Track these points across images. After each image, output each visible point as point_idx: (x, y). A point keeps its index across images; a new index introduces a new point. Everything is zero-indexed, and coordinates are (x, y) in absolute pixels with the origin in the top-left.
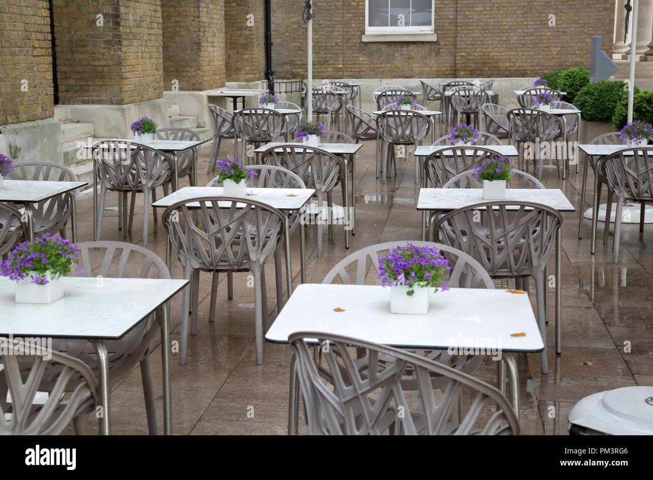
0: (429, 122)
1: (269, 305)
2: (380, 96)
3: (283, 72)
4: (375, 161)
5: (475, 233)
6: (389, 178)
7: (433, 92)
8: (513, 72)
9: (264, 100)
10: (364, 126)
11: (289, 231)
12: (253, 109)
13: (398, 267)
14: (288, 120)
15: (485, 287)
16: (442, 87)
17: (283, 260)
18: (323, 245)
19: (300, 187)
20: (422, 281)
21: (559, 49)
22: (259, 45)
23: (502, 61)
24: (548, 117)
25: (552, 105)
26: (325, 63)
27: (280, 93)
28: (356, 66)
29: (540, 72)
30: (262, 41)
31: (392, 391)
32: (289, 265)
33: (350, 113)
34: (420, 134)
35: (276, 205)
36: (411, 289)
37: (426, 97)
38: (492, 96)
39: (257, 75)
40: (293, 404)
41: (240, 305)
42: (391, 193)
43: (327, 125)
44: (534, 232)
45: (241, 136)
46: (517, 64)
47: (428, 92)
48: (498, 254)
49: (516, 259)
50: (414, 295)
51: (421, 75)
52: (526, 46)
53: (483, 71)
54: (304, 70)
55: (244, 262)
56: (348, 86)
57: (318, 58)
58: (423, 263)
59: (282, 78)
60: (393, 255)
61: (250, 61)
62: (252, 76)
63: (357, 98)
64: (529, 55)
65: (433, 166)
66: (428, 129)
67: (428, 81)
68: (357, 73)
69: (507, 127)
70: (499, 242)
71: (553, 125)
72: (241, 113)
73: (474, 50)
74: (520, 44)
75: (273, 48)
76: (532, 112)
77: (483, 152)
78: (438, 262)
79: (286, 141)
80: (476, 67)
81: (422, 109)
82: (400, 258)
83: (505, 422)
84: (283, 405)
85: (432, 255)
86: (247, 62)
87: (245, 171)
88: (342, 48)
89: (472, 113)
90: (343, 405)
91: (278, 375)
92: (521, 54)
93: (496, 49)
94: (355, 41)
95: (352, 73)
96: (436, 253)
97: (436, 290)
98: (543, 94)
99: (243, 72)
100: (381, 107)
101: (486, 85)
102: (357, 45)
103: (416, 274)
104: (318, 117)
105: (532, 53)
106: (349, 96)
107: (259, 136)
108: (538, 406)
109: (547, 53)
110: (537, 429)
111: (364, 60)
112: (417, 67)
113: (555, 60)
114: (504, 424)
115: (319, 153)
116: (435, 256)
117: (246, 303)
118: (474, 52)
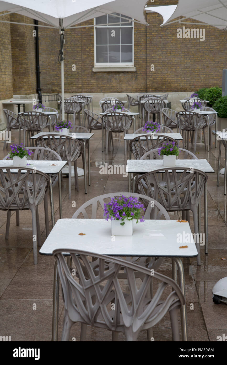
0: (132, 119)
1: (41, 229)
2: (104, 104)
3: (47, 89)
4: (101, 141)
5: (159, 186)
6: (109, 151)
7: (134, 101)
8: (179, 89)
9: (36, 107)
10: (95, 122)
11: (52, 186)
12: (30, 112)
13: (115, 209)
14: (50, 118)
15: (165, 219)
16: (139, 98)
17: (49, 201)
18: (72, 192)
19: (58, 160)
20: (129, 217)
21: (205, 76)
22: (32, 73)
23: (173, 83)
24: (199, 116)
25: (201, 109)
26: (71, 84)
27: (45, 101)
28: (89, 85)
29: (194, 89)
30: (34, 71)
31: (113, 282)
32: (52, 206)
33: (86, 114)
34: (127, 126)
35: (44, 171)
36: (123, 222)
37: (130, 103)
38: (167, 103)
39: (32, 91)
40: (56, 290)
41: (24, 229)
42: (110, 160)
43: (73, 120)
44: (192, 184)
45: (23, 128)
46: (181, 85)
47: (131, 101)
48: (172, 197)
49: (182, 200)
50: (124, 225)
51: (127, 91)
52: (187, 74)
53: (162, 88)
54: (59, 88)
55: (26, 204)
56: (85, 97)
57: (67, 81)
58: (129, 207)
59: (47, 93)
60: (112, 202)
61: (27, 83)
62: (29, 92)
63: (91, 104)
64: (188, 79)
65: (134, 145)
66: (132, 123)
67: (131, 95)
68: (90, 90)
69: (176, 122)
70: (173, 190)
71: (202, 121)
72: (22, 115)
73: (157, 76)
74: (183, 73)
75: (41, 75)
76: (190, 113)
77: (162, 138)
78: (138, 206)
79: (50, 132)
80: (158, 86)
81: (128, 112)
82: (116, 204)
83: (177, 297)
84: (50, 288)
85: (134, 202)
86: (26, 83)
87: (26, 151)
88: (81, 75)
89: (156, 113)
90: (85, 291)
91: (46, 270)
92: (183, 79)
93: (169, 76)
94: (89, 71)
95: (87, 90)
96: (137, 201)
97: (137, 222)
98: (196, 103)
99: (23, 89)
100: (104, 110)
101: (164, 96)
102: (90, 73)
103: (125, 213)
104: (68, 115)
105: (190, 78)
106: (86, 103)
107: (33, 128)
108: (195, 285)
109: (198, 78)
110: (195, 298)
111: (94, 82)
112: (124, 86)
113: (202, 82)
114: (176, 299)
115: (69, 139)
116: (136, 202)
117: (28, 227)
118: (157, 77)
